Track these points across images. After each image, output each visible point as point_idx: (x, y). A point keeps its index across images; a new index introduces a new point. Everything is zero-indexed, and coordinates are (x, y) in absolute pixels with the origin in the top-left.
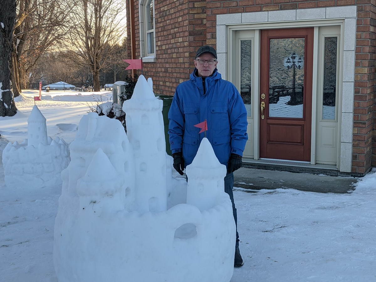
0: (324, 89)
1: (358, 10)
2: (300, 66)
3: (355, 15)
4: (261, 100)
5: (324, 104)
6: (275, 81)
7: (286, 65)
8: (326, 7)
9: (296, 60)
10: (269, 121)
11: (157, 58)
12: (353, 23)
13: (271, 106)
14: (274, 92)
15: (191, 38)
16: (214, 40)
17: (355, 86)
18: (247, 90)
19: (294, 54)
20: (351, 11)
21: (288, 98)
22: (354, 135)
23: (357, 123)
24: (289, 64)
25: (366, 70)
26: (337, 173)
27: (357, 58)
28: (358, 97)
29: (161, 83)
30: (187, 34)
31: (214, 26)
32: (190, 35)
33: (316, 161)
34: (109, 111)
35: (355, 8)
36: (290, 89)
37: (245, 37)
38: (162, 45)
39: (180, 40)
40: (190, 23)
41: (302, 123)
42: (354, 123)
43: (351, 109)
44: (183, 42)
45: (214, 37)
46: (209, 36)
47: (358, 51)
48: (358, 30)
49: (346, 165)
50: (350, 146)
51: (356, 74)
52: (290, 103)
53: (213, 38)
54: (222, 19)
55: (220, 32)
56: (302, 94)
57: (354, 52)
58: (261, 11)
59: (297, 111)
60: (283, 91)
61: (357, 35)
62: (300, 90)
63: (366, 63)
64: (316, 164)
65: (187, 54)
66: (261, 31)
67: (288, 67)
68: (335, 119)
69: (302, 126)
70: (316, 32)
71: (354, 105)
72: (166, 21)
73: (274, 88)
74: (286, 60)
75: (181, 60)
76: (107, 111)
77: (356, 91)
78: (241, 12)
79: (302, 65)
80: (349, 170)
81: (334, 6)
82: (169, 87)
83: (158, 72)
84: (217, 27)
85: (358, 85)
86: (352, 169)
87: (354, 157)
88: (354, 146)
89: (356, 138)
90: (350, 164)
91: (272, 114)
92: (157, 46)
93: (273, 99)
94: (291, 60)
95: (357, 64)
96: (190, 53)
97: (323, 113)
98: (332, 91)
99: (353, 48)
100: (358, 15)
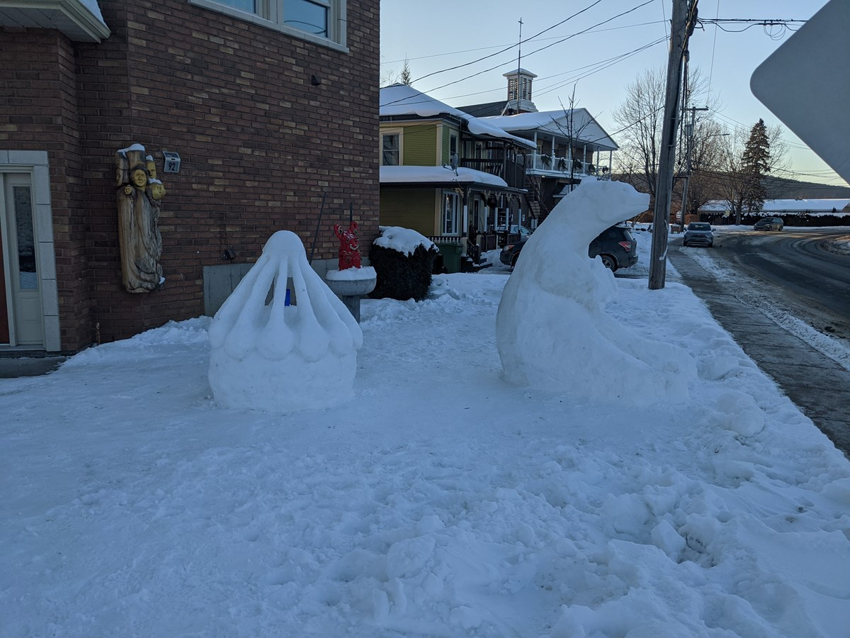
0: (20, 251)
1: (49, 157)
3: (46, 162)
5: (21, 270)
8: (7, 149)
12: (46, 171)
17: (56, 247)
20: (41, 157)
22: (60, 306)
23: (61, 291)
25: (66, 228)
26: (43, 353)
27: (54, 213)
28: (60, 260)
33: (17, 340)
35: (45, 153)
42: (59, 291)
43: (53, 275)
47: (54, 205)
48: (52, 179)
49: (54, 344)
50: (56, 320)
51: (55, 233)
57: (49, 207)
61: (51, 186)
63: (66, 219)
64: (18, 345)
68: (36, 288)
71: (57, 269)
77: (57, 254)
80: (58, 349)
81: (18, 149)
85: (59, 246)
86: (62, 347)
87: (63, 332)
88: (61, 319)
89: (63, 309)
90: (58, 341)
95: (55, 221)
97: (21, 282)
98: (30, 253)
99: (48, 202)
100: (50, 162)
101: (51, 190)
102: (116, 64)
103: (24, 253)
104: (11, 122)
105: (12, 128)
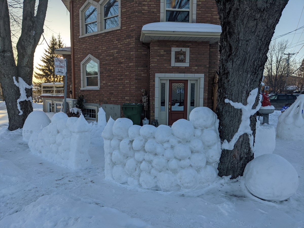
0: (191, 101)
1: (204, 75)
2: (182, 93)
4: (169, 105)
5: (191, 106)
6: (174, 98)
7: (178, 92)
8: (194, 73)
9: (181, 91)
10: (172, 112)
11: (101, 88)
12: (203, 79)
13: (172, 107)
14: (173, 102)
15: (136, 81)
18: (163, 101)
19: (181, 89)
21: (178, 104)
24: (179, 92)
25: (207, 94)
28: (204, 103)
30: (133, 79)
35: (204, 74)
36: (179, 100)
37: (163, 82)
38: (107, 83)
39: (127, 81)
40: (136, 75)
41: (183, 112)
44: (130, 82)
47: (204, 88)
48: (205, 81)
51: (204, 95)
52: (179, 106)
53: (153, 82)
54: (157, 75)
56: (183, 102)
57: (203, 89)
58: (172, 73)
59: (181, 108)
60: (176, 101)
61: (204, 83)
62: (182, 101)
63: (207, 92)
66: (169, 80)
67: (178, 93)
69: (183, 113)
70: (189, 82)
72: (112, 73)
73: (173, 100)
74: (178, 90)
75: (127, 89)
77: (204, 101)
78: (165, 73)
79: (183, 92)
81: (197, 73)
84: (155, 78)
85: (204, 99)
91: (173, 110)
93: (172, 104)
94: (180, 91)
95: (204, 93)
96: (136, 87)
99: (203, 87)
100: (204, 77)
101: (204, 84)
102: (215, 50)
104: (196, 66)
105: (196, 68)
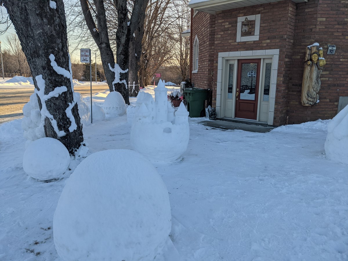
0: (265, 87)
1: (280, 51)
2: (254, 76)
3: (278, 53)
4: (237, 91)
5: (264, 94)
6: (244, 83)
7: (248, 75)
8: (265, 49)
9: (253, 73)
10: (240, 101)
11: (198, 71)
12: (277, 57)
13: (241, 94)
14: (242, 88)
15: (210, 63)
16: (217, 64)
17: (277, 86)
18: (231, 87)
19: (252, 71)
20: (277, 51)
21: (249, 91)
22: (275, 108)
23: (276, 103)
24: (250, 75)
25: (282, 79)
26: (266, 125)
27: (278, 73)
28: (278, 91)
29: (199, 83)
30: (208, 61)
31: (217, 57)
32: (209, 61)
33: (259, 119)
34: (176, 95)
35: (278, 50)
36: (250, 86)
37: (231, 62)
38: (200, 65)
39: (206, 63)
40: (209, 56)
41: (254, 102)
42: (275, 103)
43: (274, 96)
44: (207, 64)
45: (217, 62)
46: (215, 62)
47: (279, 70)
48: (280, 60)
49: (271, 122)
50: (273, 113)
51: (277, 80)
52: (249, 93)
54: (221, 55)
55: (220, 60)
56: (255, 89)
57: (277, 71)
58: (237, 51)
59: (252, 97)
60: (246, 87)
62: (254, 87)
63: (282, 75)
64: (259, 121)
65: (207, 70)
66: (239, 60)
67: (249, 76)
68: (268, 101)
69: (254, 104)
70: (262, 61)
71: (276, 94)
72: (202, 54)
73: (243, 86)
74: (248, 73)
75: (206, 72)
76: (175, 95)
77: (277, 88)
78: (229, 52)
79: (255, 75)
80: (272, 124)
81: (269, 49)
82: (201, 85)
83: (198, 78)
84: (219, 58)
85: (278, 85)
86: (273, 124)
87: (275, 118)
88: (274, 113)
89: (276, 110)
90: (272, 121)
91: (241, 98)
92: (198, 65)
93: (242, 91)
94: (251, 73)
95: (278, 76)
96: (209, 69)
97: (263, 98)
98: (268, 88)
99: (277, 68)
100: (280, 53)
101: (279, 64)
102: (313, 10)
103: (266, 88)
104: (268, 39)
105: (268, 41)
